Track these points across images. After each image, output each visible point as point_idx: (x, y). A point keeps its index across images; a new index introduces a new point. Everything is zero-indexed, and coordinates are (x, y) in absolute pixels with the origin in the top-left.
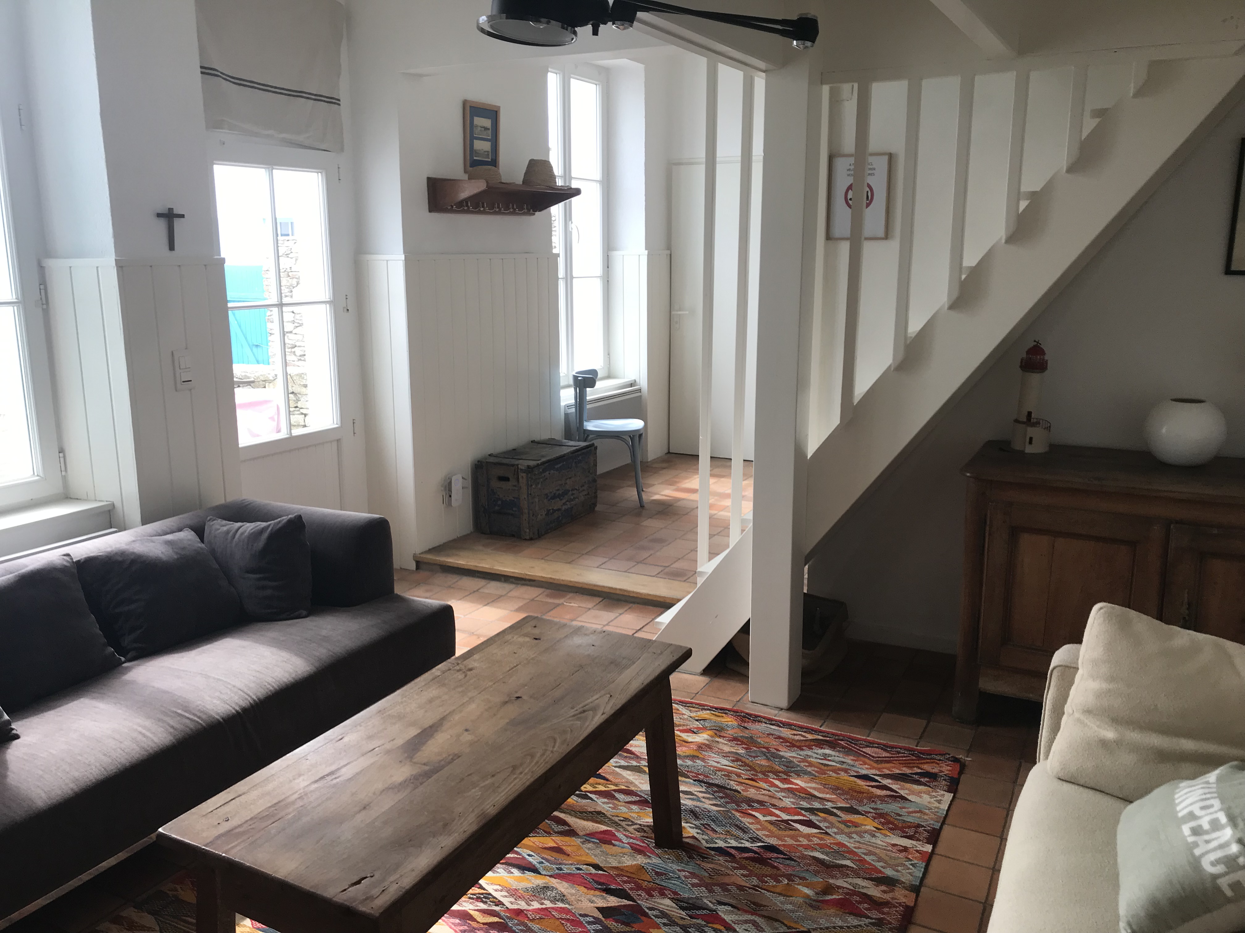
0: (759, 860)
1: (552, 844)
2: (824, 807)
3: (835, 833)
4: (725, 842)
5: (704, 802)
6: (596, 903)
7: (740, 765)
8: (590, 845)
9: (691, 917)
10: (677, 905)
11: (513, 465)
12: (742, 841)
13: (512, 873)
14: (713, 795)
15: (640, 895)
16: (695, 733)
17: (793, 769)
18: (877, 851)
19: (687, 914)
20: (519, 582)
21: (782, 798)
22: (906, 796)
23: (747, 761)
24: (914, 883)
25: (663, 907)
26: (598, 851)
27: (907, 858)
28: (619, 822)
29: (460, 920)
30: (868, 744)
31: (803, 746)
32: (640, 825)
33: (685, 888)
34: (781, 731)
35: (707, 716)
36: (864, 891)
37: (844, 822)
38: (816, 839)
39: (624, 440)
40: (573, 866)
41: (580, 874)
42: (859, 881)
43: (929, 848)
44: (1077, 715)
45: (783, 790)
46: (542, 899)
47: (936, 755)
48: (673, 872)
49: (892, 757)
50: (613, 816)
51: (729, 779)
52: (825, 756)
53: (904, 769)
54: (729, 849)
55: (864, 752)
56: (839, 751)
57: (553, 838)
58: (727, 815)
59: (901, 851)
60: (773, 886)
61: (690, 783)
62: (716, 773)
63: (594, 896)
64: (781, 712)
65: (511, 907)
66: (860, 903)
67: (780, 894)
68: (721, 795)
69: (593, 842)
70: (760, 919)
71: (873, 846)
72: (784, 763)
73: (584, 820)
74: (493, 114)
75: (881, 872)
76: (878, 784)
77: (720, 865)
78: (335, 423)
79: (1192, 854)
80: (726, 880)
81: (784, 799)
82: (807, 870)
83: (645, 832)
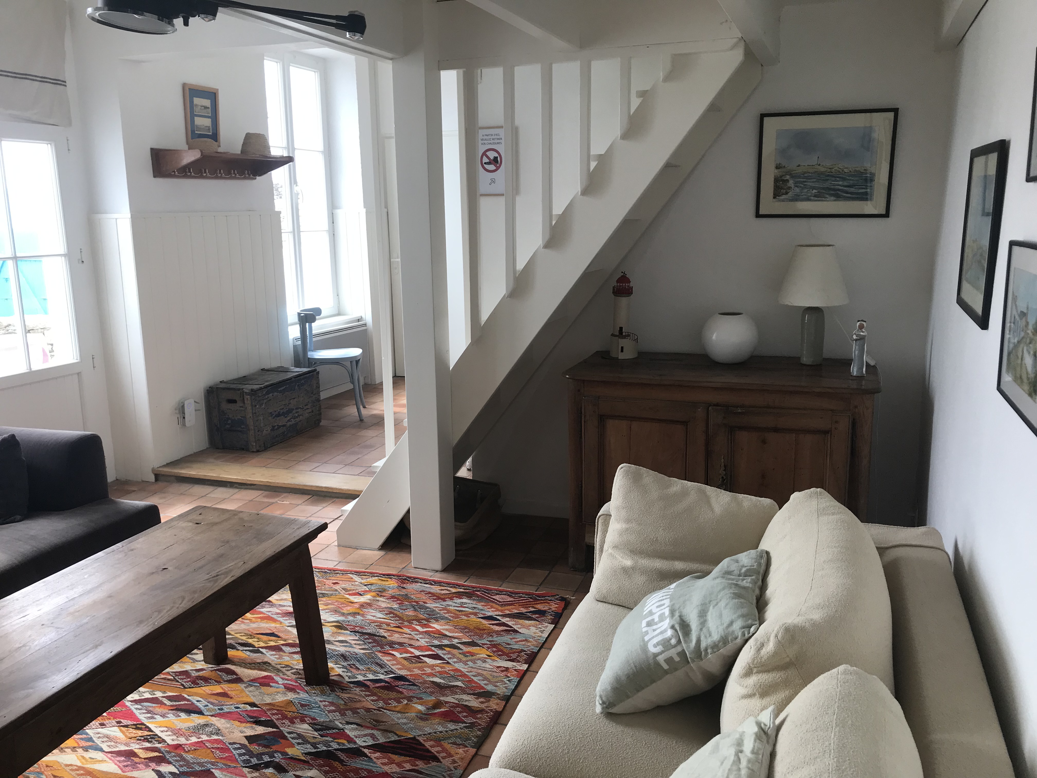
0: (388, 687)
1: (220, 691)
2: (451, 643)
3: (455, 662)
4: (364, 677)
5: (355, 648)
6: (245, 732)
7: (391, 617)
8: (251, 689)
9: (322, 736)
10: (312, 728)
11: (239, 390)
12: (379, 675)
13: (180, 716)
14: (364, 641)
15: (284, 723)
16: (361, 595)
17: (434, 616)
18: (485, 673)
19: (319, 734)
20: (242, 487)
21: (419, 639)
22: (518, 629)
23: (398, 613)
24: (507, 694)
25: (301, 730)
26: (257, 693)
27: (506, 676)
28: (281, 669)
29: (125, 758)
30: (498, 592)
31: (446, 598)
32: (297, 669)
33: (322, 714)
34: (432, 588)
35: (374, 581)
36: (466, 703)
37: (464, 654)
38: (438, 668)
39: (343, 366)
40: (232, 706)
41: (237, 712)
42: (465, 697)
43: (525, 667)
44: (610, 551)
45: (421, 633)
46: (200, 734)
47: (549, 597)
48: (316, 703)
49: (515, 601)
50: (276, 664)
51: (379, 628)
52: (462, 605)
53: (521, 609)
54: (365, 682)
55: (494, 599)
56: (474, 600)
57: (222, 686)
58: (370, 656)
59: (502, 671)
60: (395, 707)
61: (347, 634)
62: (370, 625)
63: (245, 727)
64: (436, 574)
65: (170, 742)
66: (459, 712)
67: (398, 712)
68: (370, 641)
69: (255, 686)
70: (378, 732)
71: (482, 670)
72: (428, 613)
73: (251, 669)
74: (212, 95)
75: (483, 688)
76: (498, 622)
77: (356, 694)
78: (75, 358)
79: (643, 640)
80: (358, 705)
81: (420, 640)
82: (425, 692)
83: (300, 674)
